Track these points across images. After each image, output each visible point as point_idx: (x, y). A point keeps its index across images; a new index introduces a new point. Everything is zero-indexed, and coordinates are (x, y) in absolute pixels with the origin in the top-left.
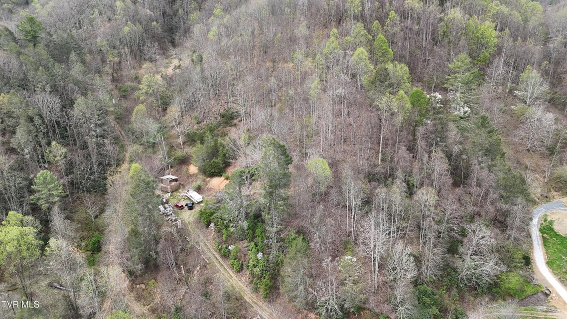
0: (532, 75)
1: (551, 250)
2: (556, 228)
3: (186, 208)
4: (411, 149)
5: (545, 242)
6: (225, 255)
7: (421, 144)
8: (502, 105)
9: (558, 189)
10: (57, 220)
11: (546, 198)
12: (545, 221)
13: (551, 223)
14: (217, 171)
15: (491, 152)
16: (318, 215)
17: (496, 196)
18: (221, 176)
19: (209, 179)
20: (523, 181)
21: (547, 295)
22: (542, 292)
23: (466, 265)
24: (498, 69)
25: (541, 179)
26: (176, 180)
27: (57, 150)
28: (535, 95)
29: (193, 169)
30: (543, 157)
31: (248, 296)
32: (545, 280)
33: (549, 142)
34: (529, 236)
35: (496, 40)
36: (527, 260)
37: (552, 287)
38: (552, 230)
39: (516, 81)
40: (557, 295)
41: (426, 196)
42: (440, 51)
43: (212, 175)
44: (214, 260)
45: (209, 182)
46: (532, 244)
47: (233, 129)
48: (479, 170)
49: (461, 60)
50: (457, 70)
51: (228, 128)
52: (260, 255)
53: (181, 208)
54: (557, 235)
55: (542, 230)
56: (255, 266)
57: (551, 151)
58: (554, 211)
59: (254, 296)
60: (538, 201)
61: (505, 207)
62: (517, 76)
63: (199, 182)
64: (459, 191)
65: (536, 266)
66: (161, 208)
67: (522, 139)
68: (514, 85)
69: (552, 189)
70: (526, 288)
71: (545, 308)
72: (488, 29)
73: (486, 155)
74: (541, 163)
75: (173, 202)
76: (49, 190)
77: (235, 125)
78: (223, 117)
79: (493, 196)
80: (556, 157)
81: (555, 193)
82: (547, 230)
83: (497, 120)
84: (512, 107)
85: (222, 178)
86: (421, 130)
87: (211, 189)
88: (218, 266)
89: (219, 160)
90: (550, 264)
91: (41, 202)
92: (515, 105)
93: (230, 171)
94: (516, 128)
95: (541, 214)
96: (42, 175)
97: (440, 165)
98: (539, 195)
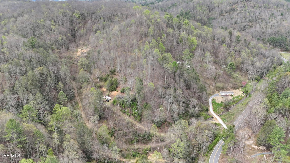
0: (208, 54)
1: (214, 107)
2: (216, 101)
3: (106, 101)
4: (174, 79)
5: (213, 105)
6: (125, 113)
7: (177, 78)
8: (200, 64)
9: (217, 90)
11: (214, 93)
12: (213, 99)
13: (215, 100)
14: (114, 89)
15: (196, 79)
16: (152, 98)
17: (198, 91)
18: (115, 91)
19: (111, 92)
20: (205, 87)
21: (213, 118)
22: (211, 117)
23: (191, 110)
24: (198, 52)
25: (212, 87)
28: (209, 61)
29: (104, 89)
30: (212, 80)
31: (134, 122)
32: (212, 114)
33: (214, 76)
34: (208, 104)
35: (197, 43)
36: (208, 110)
37: (214, 116)
38: (215, 102)
39: (204, 56)
40: (215, 117)
41: (180, 91)
42: (180, 47)
43: (112, 91)
44: (121, 114)
45: (111, 93)
46: (209, 106)
47: (115, 76)
48: (193, 85)
49: (186, 51)
50: (185, 54)
51: (113, 75)
52: (136, 111)
54: (216, 103)
55: (212, 102)
56: (135, 114)
57: (215, 78)
58: (216, 97)
59: (135, 122)
60: (211, 94)
61: (200, 94)
62: (204, 54)
63: (108, 94)
64: (188, 91)
65: (210, 111)
67: (206, 75)
68: (203, 58)
69: (215, 90)
70: (207, 117)
71: (212, 120)
72: (194, 39)
73: (195, 80)
74: (212, 82)
76: (63, 98)
77: (116, 74)
78: (110, 72)
79: (197, 91)
80: (216, 80)
82: (214, 102)
83: (198, 69)
84: (203, 65)
85: (116, 92)
86: (176, 74)
87: (112, 95)
88: (123, 116)
89: (114, 86)
90: (214, 110)
92: (204, 64)
93: (118, 89)
94: (204, 71)
97: (182, 83)
98: (212, 92)
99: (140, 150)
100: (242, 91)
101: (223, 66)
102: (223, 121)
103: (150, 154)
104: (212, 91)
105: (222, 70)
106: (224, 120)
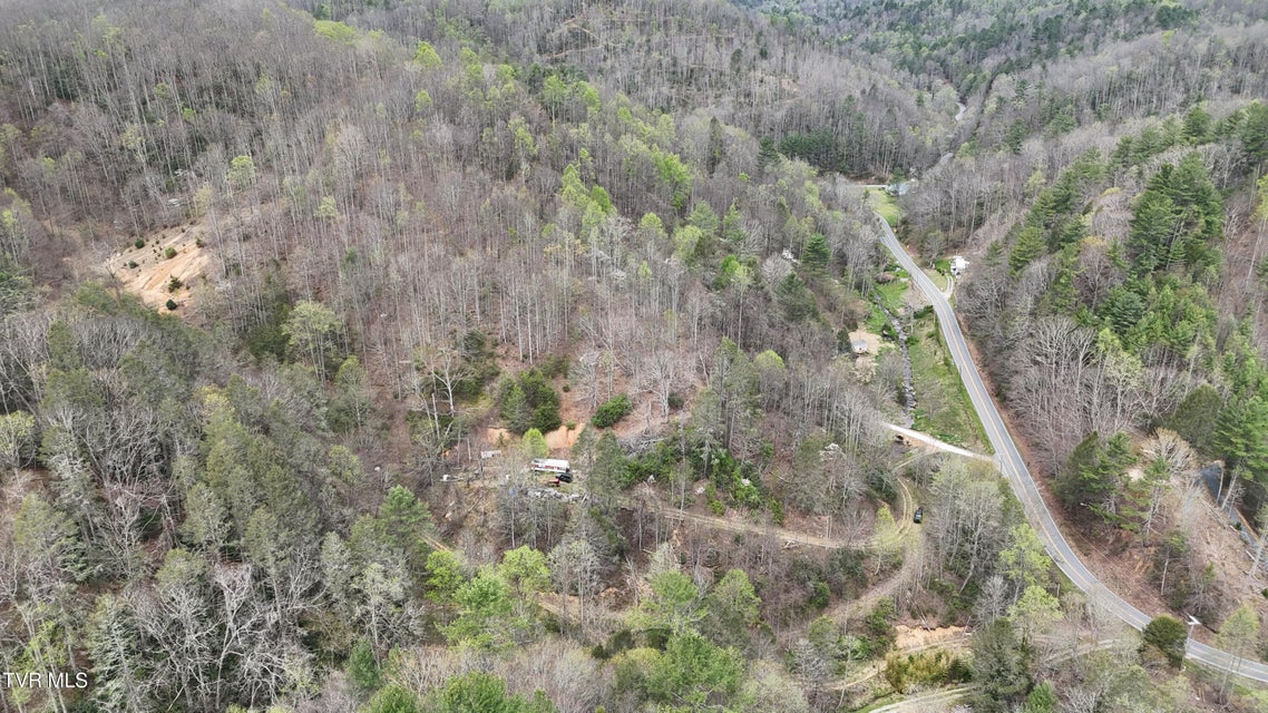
3: (563, 483)
14: (553, 422)
18: (559, 426)
21: (900, 442)
31: (757, 530)
37: (900, 433)
40: (911, 437)
43: (547, 431)
44: (683, 516)
47: (498, 361)
52: (746, 482)
56: (747, 495)
59: (761, 528)
66: (534, 493)
72: (677, 163)
85: (563, 429)
87: (557, 450)
88: (696, 519)
89: (546, 406)
93: (567, 417)
99: (859, 624)
100: (871, 330)
101: (785, 254)
102: (945, 441)
103: (898, 628)
106: (944, 437)
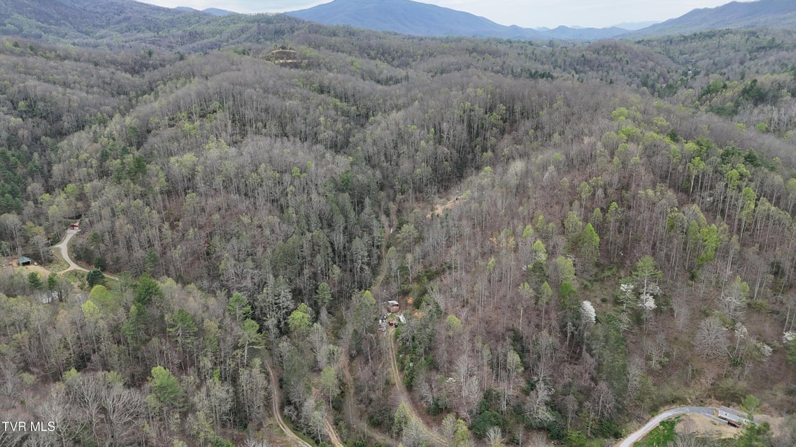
0: (739, 285)
1: (651, 437)
2: (679, 425)
3: (394, 325)
6: (398, 359)
8: (704, 308)
10: (324, 314)
11: (701, 402)
12: (678, 418)
13: (681, 421)
19: (417, 310)
26: (397, 305)
27: (336, 270)
31: (398, 385)
36: (619, 436)
38: (673, 425)
44: (392, 360)
50: (641, 269)
53: (391, 325)
54: (671, 430)
55: (662, 423)
56: (407, 370)
59: (401, 385)
60: (690, 401)
65: (622, 441)
66: (380, 321)
69: (713, 397)
75: (390, 319)
76: (325, 295)
81: (714, 401)
82: (669, 424)
84: (716, 312)
87: (414, 317)
88: (392, 364)
90: (635, 444)
91: (320, 301)
95: (681, 412)
96: (323, 285)
98: (693, 397)
101: (787, 334)
104: (698, 393)
105: (776, 344)
